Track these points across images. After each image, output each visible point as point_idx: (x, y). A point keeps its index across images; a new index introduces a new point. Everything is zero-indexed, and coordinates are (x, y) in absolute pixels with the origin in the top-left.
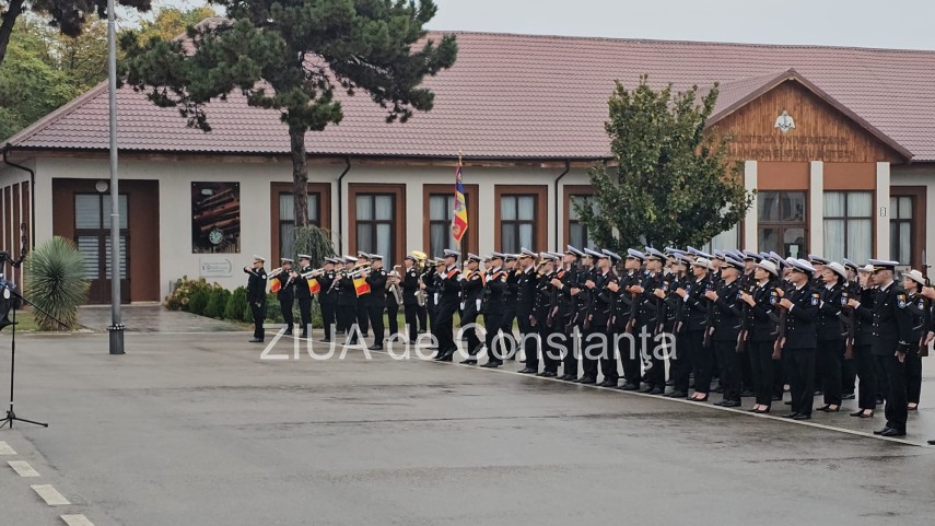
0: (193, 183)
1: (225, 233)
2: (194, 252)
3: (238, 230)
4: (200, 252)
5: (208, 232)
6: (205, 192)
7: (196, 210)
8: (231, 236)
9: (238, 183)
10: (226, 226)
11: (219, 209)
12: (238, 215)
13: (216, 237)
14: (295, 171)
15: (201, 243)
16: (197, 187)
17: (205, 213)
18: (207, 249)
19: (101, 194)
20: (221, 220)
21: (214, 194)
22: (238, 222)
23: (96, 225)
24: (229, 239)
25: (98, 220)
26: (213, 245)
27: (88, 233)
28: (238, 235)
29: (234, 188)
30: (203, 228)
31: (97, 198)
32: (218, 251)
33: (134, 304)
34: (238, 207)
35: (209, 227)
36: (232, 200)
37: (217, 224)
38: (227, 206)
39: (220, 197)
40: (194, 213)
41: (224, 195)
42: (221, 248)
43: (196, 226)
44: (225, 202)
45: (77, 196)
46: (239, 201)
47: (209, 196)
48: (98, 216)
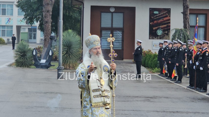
0: (150, 8)
1: (164, 31)
2: (150, 39)
3: (170, 29)
4: (152, 39)
5: (156, 30)
6: (155, 12)
7: (151, 20)
8: (166, 32)
9: (170, 9)
10: (165, 27)
11: (161, 20)
12: (170, 23)
13: (160, 32)
14: (184, 4)
15: (153, 34)
16: (152, 10)
17: (155, 22)
18: (156, 37)
19: (112, 13)
20: (162, 25)
21: (159, 13)
22: (170, 26)
23: (109, 26)
24: (165, 34)
25: (111, 24)
26: (158, 36)
27: (106, 29)
28: (169, 32)
29: (168, 11)
30: (154, 28)
31: (110, 14)
32: (160, 38)
33: (125, 60)
34: (169, 20)
35: (156, 28)
36: (167, 16)
37: (160, 27)
38: (165, 19)
39: (161, 15)
40: (150, 21)
41: (164, 14)
42: (161, 37)
43: (151, 27)
44: (164, 17)
45: (102, 14)
46: (170, 17)
47: (157, 14)
48: (111, 22)
